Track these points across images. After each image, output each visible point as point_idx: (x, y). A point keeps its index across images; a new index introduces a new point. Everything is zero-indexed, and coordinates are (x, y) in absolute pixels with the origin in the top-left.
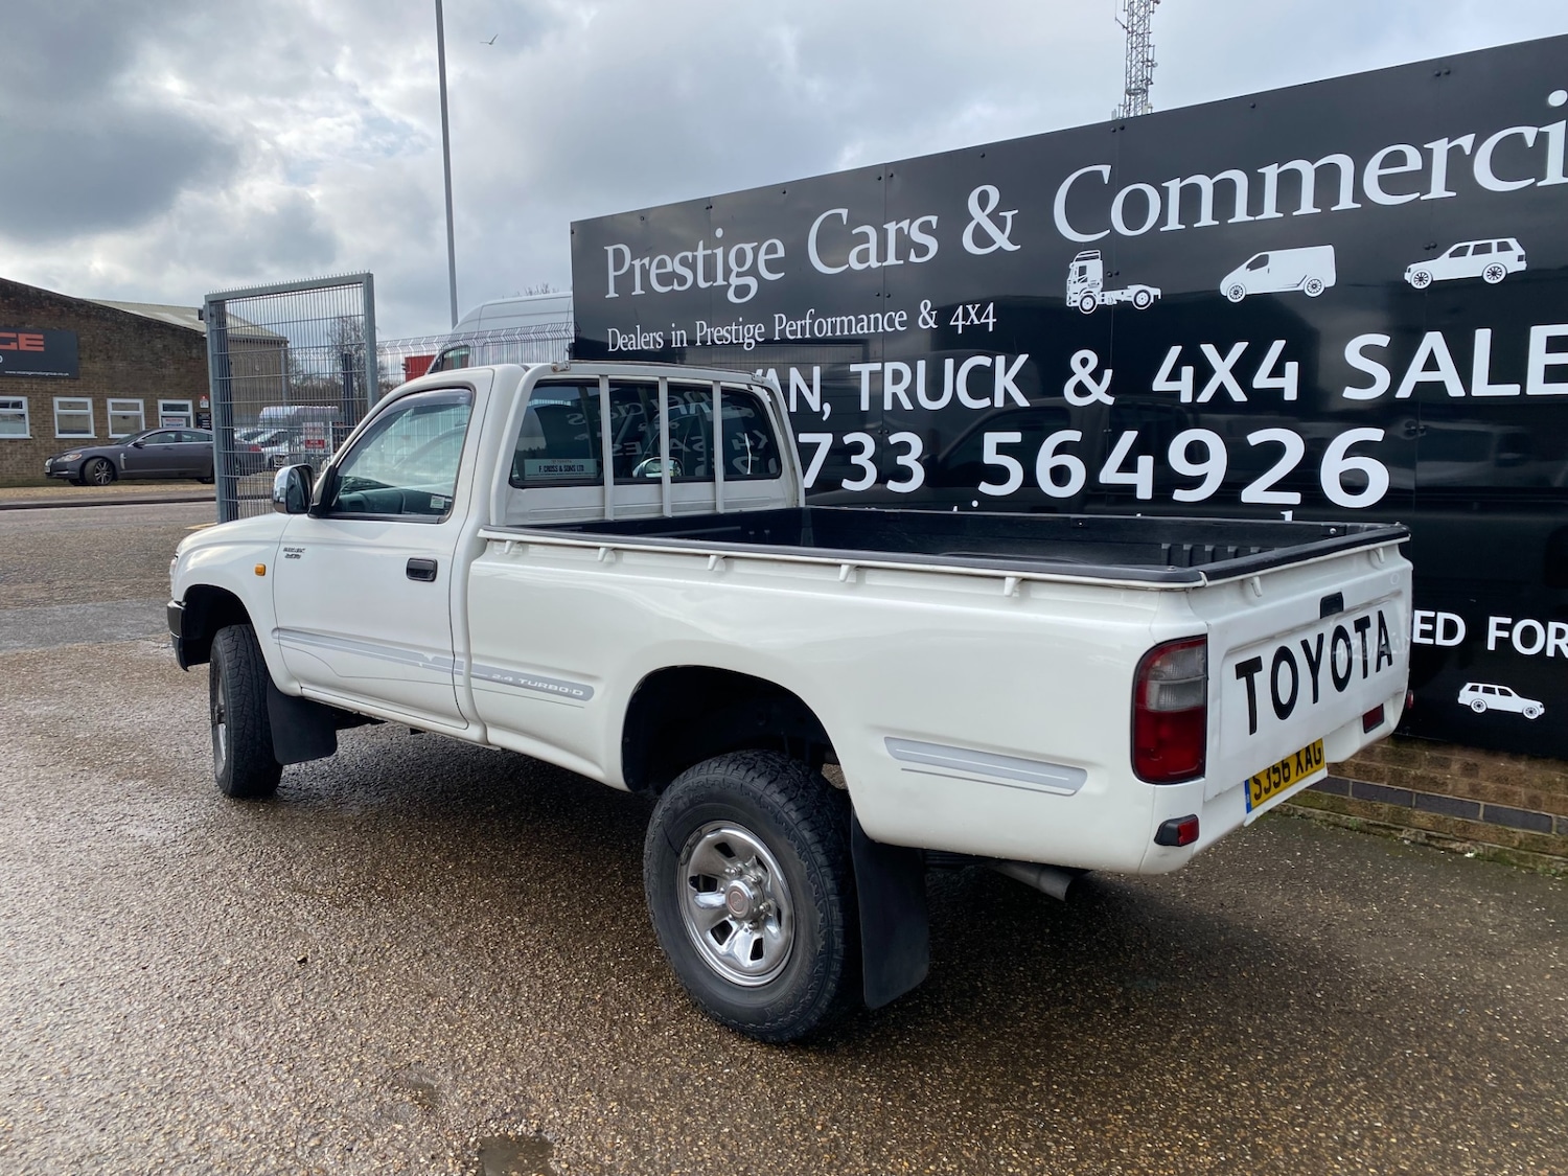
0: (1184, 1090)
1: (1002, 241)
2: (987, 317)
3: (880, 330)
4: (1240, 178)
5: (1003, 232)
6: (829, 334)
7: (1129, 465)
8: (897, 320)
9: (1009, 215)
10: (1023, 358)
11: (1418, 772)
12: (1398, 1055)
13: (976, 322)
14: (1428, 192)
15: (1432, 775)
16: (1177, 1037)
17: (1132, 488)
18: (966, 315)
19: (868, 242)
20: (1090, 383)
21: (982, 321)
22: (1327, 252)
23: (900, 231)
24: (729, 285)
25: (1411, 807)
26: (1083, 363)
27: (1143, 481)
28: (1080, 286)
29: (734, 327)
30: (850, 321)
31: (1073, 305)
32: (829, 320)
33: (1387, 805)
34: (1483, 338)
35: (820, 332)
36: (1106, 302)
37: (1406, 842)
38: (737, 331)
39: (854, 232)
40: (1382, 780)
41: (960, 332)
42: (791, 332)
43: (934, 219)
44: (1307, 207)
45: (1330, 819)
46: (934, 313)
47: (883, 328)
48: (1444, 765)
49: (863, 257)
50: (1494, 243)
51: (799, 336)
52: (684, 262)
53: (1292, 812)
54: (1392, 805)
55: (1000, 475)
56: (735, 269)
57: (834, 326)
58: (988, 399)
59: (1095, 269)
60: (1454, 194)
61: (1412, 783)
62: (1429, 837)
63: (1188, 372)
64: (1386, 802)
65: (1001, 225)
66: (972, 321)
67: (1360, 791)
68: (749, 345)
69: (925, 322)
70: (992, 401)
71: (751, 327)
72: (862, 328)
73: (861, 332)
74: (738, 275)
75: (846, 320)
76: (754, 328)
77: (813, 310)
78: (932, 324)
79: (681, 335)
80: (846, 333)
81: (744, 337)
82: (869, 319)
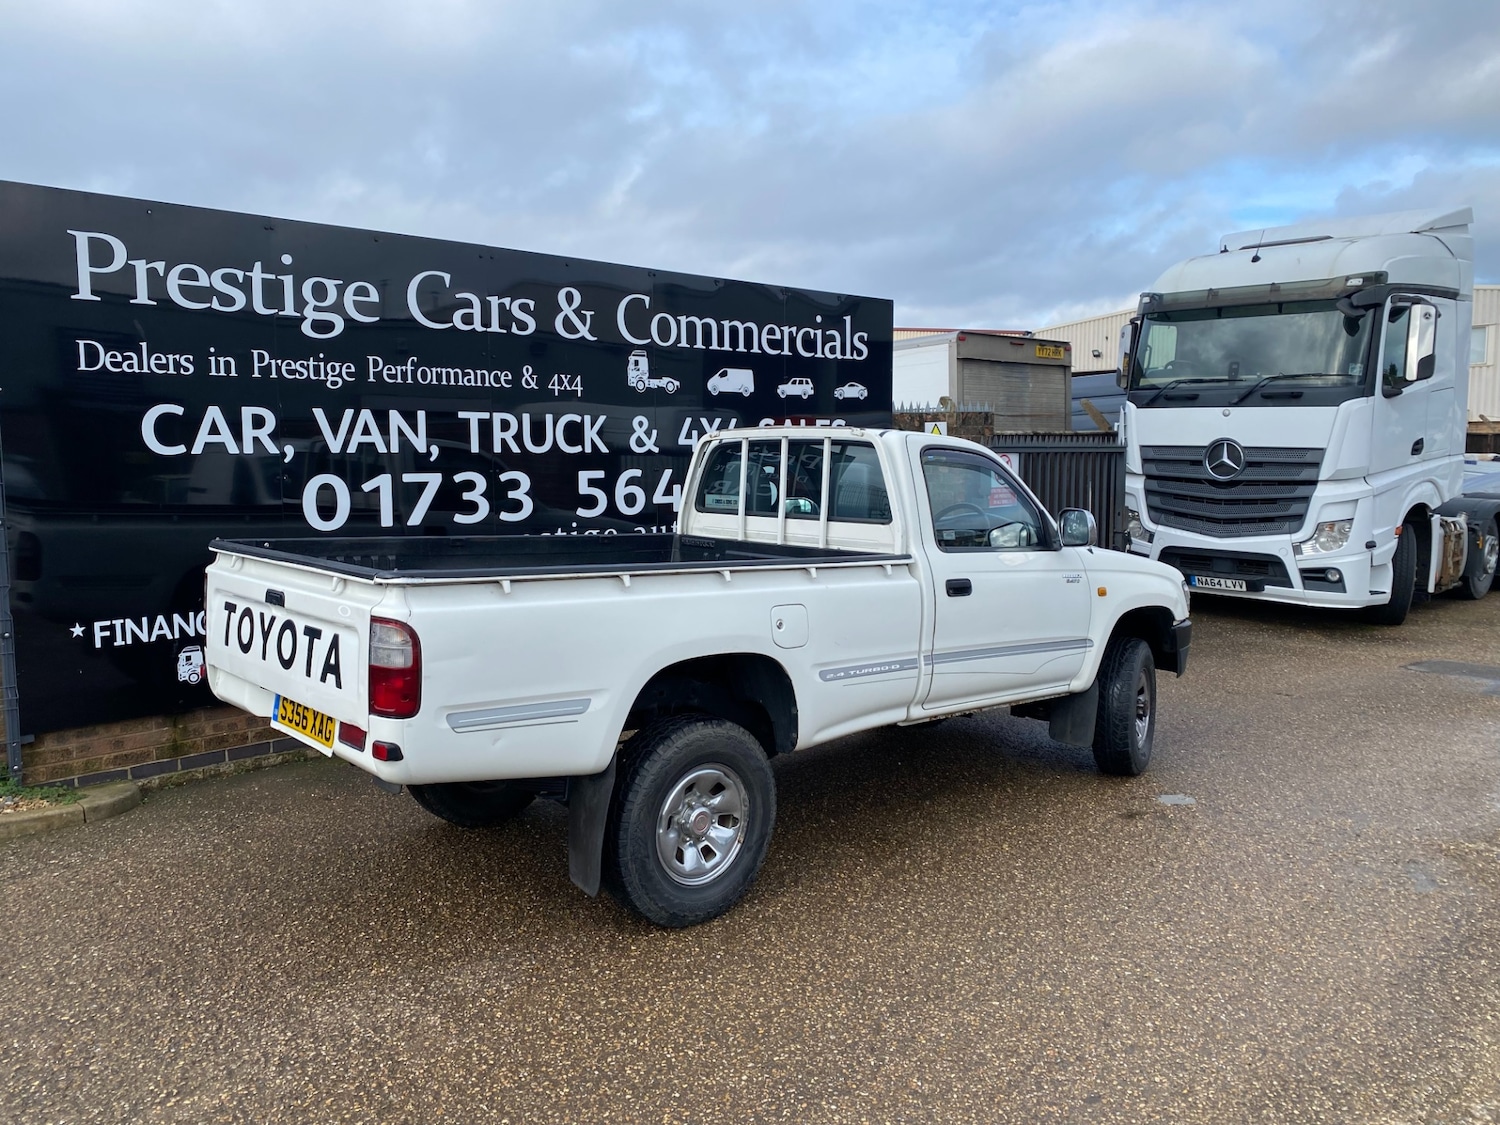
1: (584, 331)
2: (576, 386)
3: (487, 384)
4: (712, 324)
5: (585, 325)
6: (434, 382)
7: (668, 491)
8: (503, 378)
9: (588, 314)
10: (602, 419)
13: (568, 388)
14: (784, 351)
17: (671, 505)
18: (561, 382)
19: (470, 308)
20: (644, 438)
21: (573, 388)
22: (750, 374)
23: (502, 306)
24: (306, 318)
26: (640, 424)
27: (675, 501)
28: (635, 373)
29: (311, 363)
30: (456, 374)
31: (632, 384)
32: (434, 370)
35: (425, 379)
36: (652, 385)
38: (317, 368)
39: (458, 297)
41: (556, 394)
42: (389, 376)
43: (532, 304)
44: (742, 347)
46: (535, 377)
47: (490, 383)
49: (468, 319)
50: (804, 380)
51: (399, 381)
55: (591, 502)
56: (312, 302)
57: (439, 376)
58: (580, 447)
59: (644, 362)
60: (791, 354)
63: (695, 433)
65: (583, 319)
66: (565, 387)
68: (334, 383)
69: (528, 383)
70: (583, 447)
71: (337, 365)
72: (469, 381)
73: (468, 384)
74: (316, 309)
75: (452, 372)
76: (341, 367)
77: (415, 359)
78: (533, 385)
79: (227, 364)
80: (452, 383)
81: (326, 374)
82: (476, 374)
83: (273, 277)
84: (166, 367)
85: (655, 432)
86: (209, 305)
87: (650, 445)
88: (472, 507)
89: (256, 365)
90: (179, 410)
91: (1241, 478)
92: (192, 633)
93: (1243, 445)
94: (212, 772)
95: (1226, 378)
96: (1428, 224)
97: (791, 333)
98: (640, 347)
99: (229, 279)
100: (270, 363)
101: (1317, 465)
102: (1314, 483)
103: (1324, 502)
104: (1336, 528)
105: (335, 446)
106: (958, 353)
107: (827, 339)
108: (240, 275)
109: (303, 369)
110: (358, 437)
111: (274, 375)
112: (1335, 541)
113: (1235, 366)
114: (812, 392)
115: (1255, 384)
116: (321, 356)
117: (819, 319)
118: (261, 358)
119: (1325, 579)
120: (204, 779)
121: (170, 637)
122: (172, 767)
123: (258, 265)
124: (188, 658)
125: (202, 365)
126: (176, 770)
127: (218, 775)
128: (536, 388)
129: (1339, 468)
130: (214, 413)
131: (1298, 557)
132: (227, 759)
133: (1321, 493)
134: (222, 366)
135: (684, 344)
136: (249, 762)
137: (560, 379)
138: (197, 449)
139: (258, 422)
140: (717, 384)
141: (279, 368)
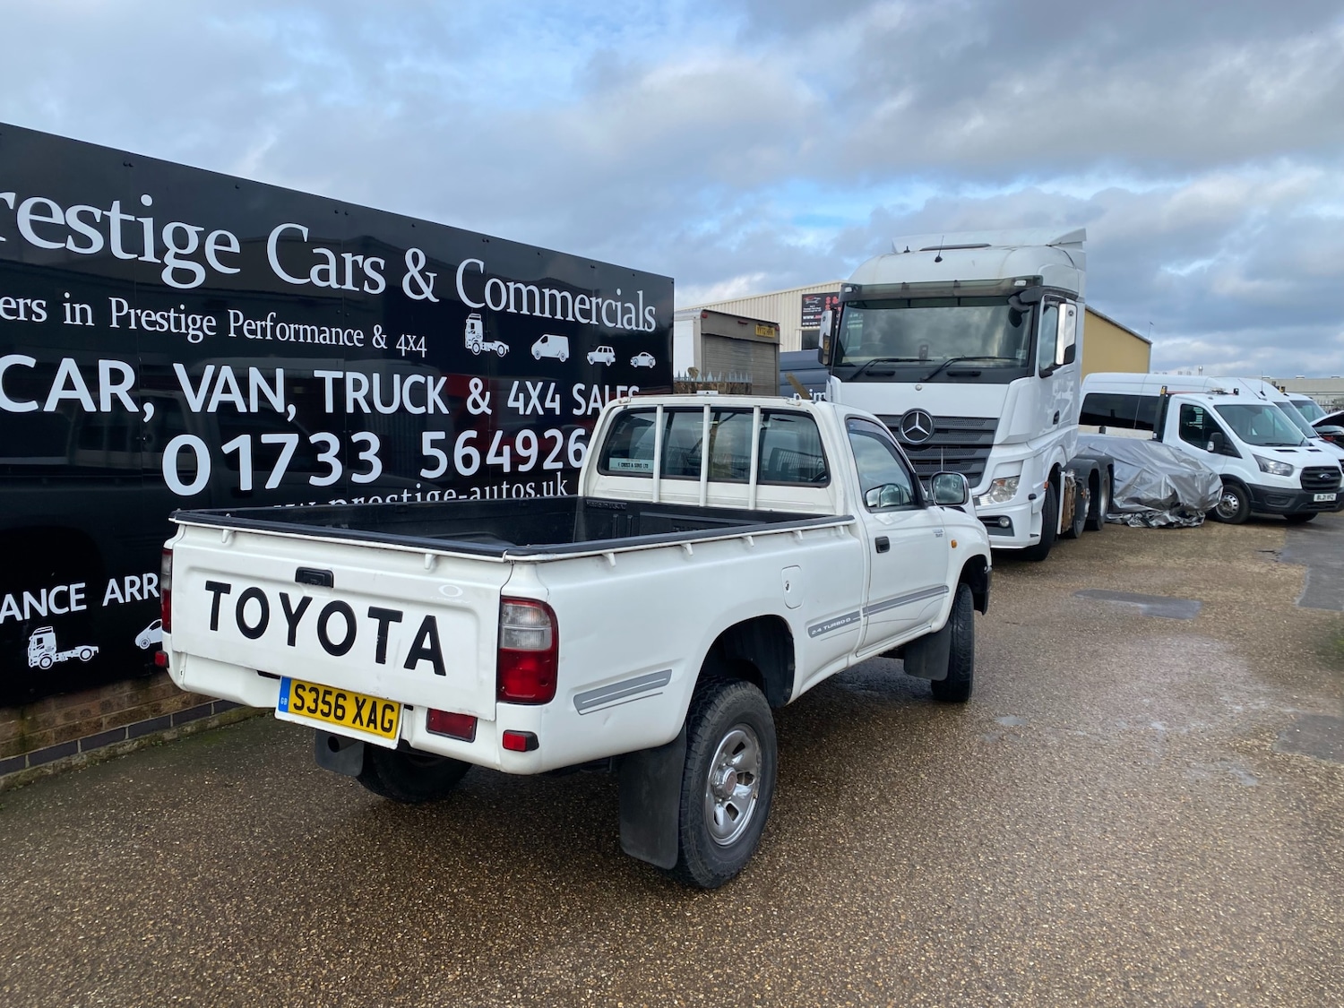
1: (428, 293)
2: (421, 347)
3: (341, 343)
4: (535, 291)
5: (429, 287)
6: (292, 339)
7: (499, 453)
8: (355, 337)
9: (432, 275)
10: (443, 380)
13: (414, 349)
14: (591, 320)
17: (501, 466)
18: (407, 343)
19: (325, 264)
20: (479, 400)
21: (418, 349)
22: (566, 340)
23: (355, 263)
24: (166, 265)
26: (475, 386)
27: (505, 461)
28: (471, 336)
29: (172, 314)
30: (313, 331)
31: (469, 347)
32: (292, 326)
34: (607, 387)
35: (283, 336)
36: (486, 349)
38: (177, 320)
39: (315, 251)
41: (403, 354)
42: (250, 331)
43: (382, 263)
44: (559, 314)
46: (384, 336)
47: (344, 342)
49: (324, 275)
50: (608, 348)
51: (259, 337)
55: (432, 463)
56: (173, 248)
57: (297, 333)
58: (424, 407)
59: (479, 325)
63: (521, 396)
65: (427, 281)
66: (411, 348)
68: (195, 337)
69: (378, 343)
70: (427, 409)
71: (198, 318)
72: (325, 339)
73: (324, 342)
74: (177, 256)
75: (309, 329)
76: (202, 320)
77: (275, 314)
78: (383, 345)
79: (83, 311)
80: (309, 340)
81: (187, 327)
82: (331, 332)
83: (132, 218)
84: (15, 312)
85: (488, 394)
86: (64, 245)
87: (484, 407)
88: (325, 469)
89: (115, 314)
90: (30, 362)
91: (930, 442)
92: (44, 613)
93: (933, 414)
94: (64, 767)
95: (917, 358)
96: (1058, 239)
97: (597, 303)
98: (476, 311)
99: (85, 217)
100: (129, 313)
101: (992, 432)
102: (989, 446)
103: (998, 461)
104: (1006, 483)
105: (196, 405)
106: (702, 329)
107: (626, 311)
108: (97, 213)
109: (162, 321)
110: (218, 396)
111: (133, 326)
112: (1005, 493)
113: (925, 349)
114: (614, 360)
115: (942, 364)
116: (182, 307)
117: (619, 292)
118: (120, 307)
119: (998, 525)
120: (56, 775)
121: (19, 618)
122: (18, 765)
123: (116, 204)
124: (40, 641)
125: (55, 310)
126: (24, 767)
127: (70, 768)
128: (386, 348)
129: (1010, 434)
130: (68, 366)
131: (977, 507)
132: (80, 750)
133: (996, 454)
134: (77, 314)
135: (512, 309)
136: (103, 751)
137: (406, 339)
138: (51, 406)
139: (117, 377)
140: (540, 349)
141: (138, 319)
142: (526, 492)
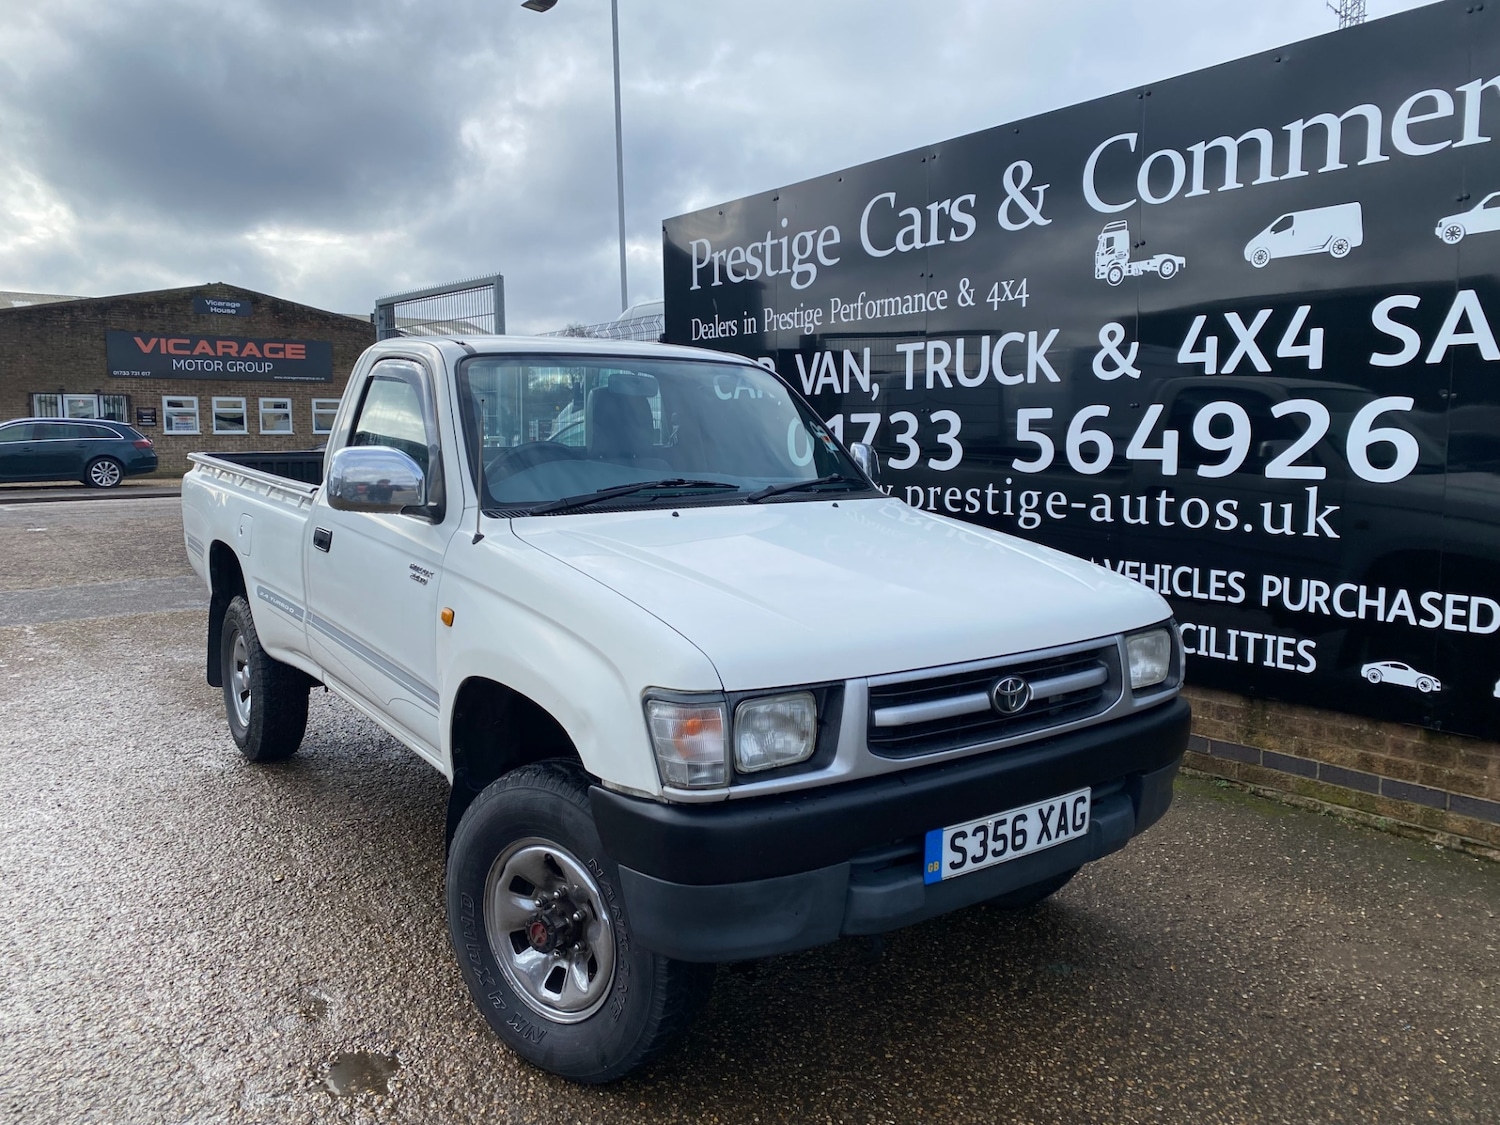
0: (1042, 1078)
1: (1034, 216)
2: (1021, 293)
3: (924, 310)
4: (1264, 136)
5: (1035, 207)
6: (878, 316)
7: (1154, 441)
8: (939, 299)
9: (1041, 189)
10: (1054, 333)
11: (1452, 771)
12: (1305, 1066)
13: (1010, 298)
14: (1460, 138)
15: (1467, 775)
16: (1062, 1024)
17: (1158, 464)
18: (1001, 291)
19: (913, 224)
20: (1117, 357)
21: (1016, 297)
22: (1354, 209)
23: (941, 211)
24: (793, 272)
25: (1445, 809)
26: (1110, 336)
27: (1168, 457)
28: (1107, 258)
29: (796, 313)
30: (896, 302)
31: (1101, 277)
32: (878, 302)
33: (1419, 806)
35: (871, 313)
36: (1133, 273)
37: (1437, 846)
39: (901, 215)
40: (1414, 778)
41: (996, 308)
42: (847, 316)
43: (972, 198)
44: (1333, 162)
45: (1359, 818)
46: (972, 291)
47: (926, 308)
48: (1481, 764)
49: (908, 239)
51: (852, 319)
52: (755, 252)
53: (1318, 808)
54: (1424, 806)
55: (1031, 452)
56: (798, 256)
57: (882, 307)
58: (1021, 375)
59: (1122, 240)
60: (1489, 139)
61: (1445, 783)
62: (1463, 842)
63: (1212, 342)
64: (1416, 802)
65: (1032, 198)
66: (1007, 297)
67: (1391, 789)
68: (809, 329)
69: (964, 301)
70: (1026, 377)
71: (811, 312)
72: (907, 308)
73: (905, 313)
74: (800, 262)
75: (892, 301)
76: (813, 313)
77: (864, 293)
78: (970, 301)
79: (752, 322)
80: (893, 314)
81: (804, 322)
82: (913, 299)
83: (776, 241)
84: (724, 332)
85: (1135, 346)
86: (743, 278)
87: (1127, 367)
88: (903, 452)
89: (766, 321)
98: (1116, 216)
100: (774, 319)
105: (809, 388)
108: (760, 246)
109: (791, 320)
110: (822, 380)
111: (775, 328)
116: (802, 305)
118: (769, 315)
123: (769, 234)
125: (741, 326)
128: (973, 304)
134: (750, 326)
135: (1192, 191)
137: (1001, 288)
140: (1266, 247)
141: (777, 322)
142: (1214, 515)
